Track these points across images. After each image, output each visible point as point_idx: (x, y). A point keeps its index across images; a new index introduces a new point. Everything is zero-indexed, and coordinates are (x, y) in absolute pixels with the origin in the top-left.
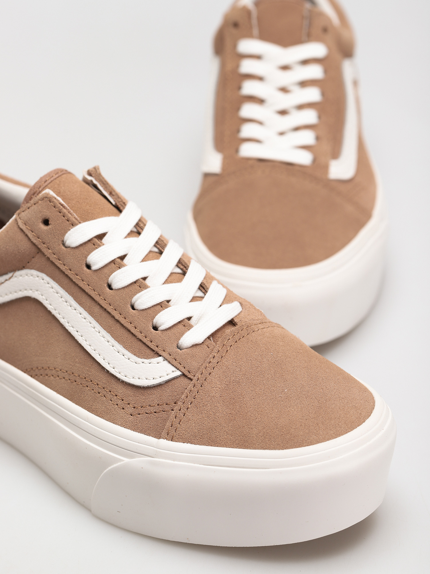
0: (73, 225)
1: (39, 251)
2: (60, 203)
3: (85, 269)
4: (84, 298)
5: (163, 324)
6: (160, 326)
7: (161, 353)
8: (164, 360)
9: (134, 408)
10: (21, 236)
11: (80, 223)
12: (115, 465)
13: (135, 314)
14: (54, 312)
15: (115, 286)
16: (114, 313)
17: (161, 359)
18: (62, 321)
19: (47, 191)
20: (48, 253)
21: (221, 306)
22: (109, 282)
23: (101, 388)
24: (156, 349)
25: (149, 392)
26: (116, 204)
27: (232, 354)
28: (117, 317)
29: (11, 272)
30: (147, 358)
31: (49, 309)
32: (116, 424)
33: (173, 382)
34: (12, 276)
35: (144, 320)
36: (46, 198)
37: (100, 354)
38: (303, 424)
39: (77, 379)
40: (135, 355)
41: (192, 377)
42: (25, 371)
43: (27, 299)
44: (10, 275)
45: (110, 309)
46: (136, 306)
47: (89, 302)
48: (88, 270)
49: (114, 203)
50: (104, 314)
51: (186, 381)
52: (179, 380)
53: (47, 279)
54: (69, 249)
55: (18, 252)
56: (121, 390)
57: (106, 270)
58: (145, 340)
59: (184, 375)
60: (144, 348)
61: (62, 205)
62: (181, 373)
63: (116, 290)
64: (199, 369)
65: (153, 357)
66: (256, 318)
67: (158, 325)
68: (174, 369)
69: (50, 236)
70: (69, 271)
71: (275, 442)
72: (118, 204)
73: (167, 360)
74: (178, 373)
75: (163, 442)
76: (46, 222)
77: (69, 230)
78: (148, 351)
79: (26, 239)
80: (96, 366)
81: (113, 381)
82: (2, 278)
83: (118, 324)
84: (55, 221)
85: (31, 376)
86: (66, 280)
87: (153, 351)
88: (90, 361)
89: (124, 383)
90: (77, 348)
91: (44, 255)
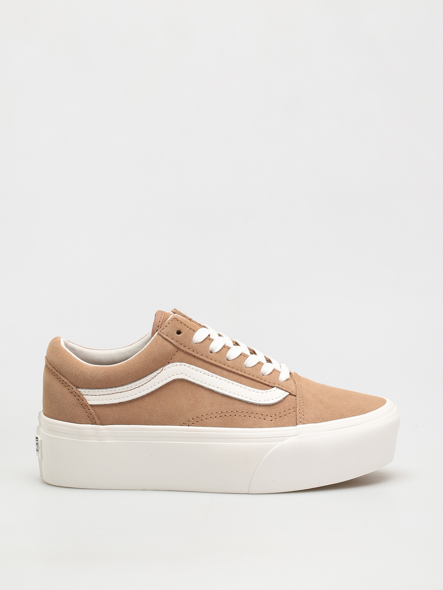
0: (194, 331)
1: (179, 349)
2: (183, 320)
3: (210, 353)
4: (215, 369)
6: (265, 373)
7: (273, 385)
8: (277, 389)
9: (271, 417)
10: (166, 343)
12: (274, 448)
15: (231, 359)
16: (238, 372)
17: (274, 388)
19: (172, 316)
20: (185, 349)
22: (226, 357)
23: (245, 413)
25: (276, 406)
29: (160, 367)
30: (267, 389)
31: (193, 382)
32: (264, 427)
33: (287, 398)
35: (256, 372)
36: (174, 319)
37: (239, 394)
39: (226, 414)
40: (259, 390)
41: (296, 394)
43: (176, 380)
44: (161, 369)
45: (234, 370)
46: (248, 366)
47: (218, 370)
48: (212, 354)
50: (231, 374)
51: (293, 396)
52: (289, 396)
54: (196, 344)
55: (167, 353)
56: (259, 409)
57: (223, 351)
58: (261, 381)
59: (290, 394)
60: (262, 385)
61: (185, 321)
62: (288, 393)
64: (296, 390)
65: (270, 389)
67: (263, 373)
68: (284, 392)
69: (184, 339)
70: (202, 356)
75: (300, 426)
76: (179, 332)
77: (194, 334)
78: (265, 386)
79: (169, 344)
80: (237, 402)
81: (252, 407)
82: (155, 374)
83: (242, 377)
84: (184, 330)
85: (188, 426)
86: (200, 362)
87: (269, 386)
88: (231, 401)
89: (260, 405)
90: (220, 398)
91: (183, 351)
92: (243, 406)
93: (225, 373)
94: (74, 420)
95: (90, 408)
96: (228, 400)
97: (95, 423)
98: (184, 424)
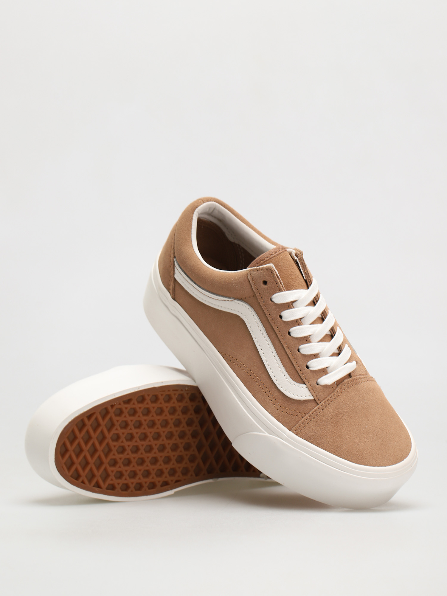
0: (280, 291)
2: (277, 275)
3: (279, 317)
5: (313, 367)
6: (311, 367)
7: (306, 383)
8: (306, 387)
9: (281, 407)
10: (247, 284)
11: (285, 291)
12: (257, 433)
13: (299, 355)
14: (251, 332)
15: (292, 335)
16: (287, 350)
17: (304, 386)
18: (254, 339)
19: (271, 265)
20: (259, 300)
21: (346, 363)
22: (290, 331)
23: (264, 387)
24: (304, 379)
25: (291, 401)
26: (306, 279)
27: (344, 395)
28: (288, 353)
29: (233, 298)
30: (297, 382)
31: (249, 329)
32: (267, 411)
33: (308, 402)
34: (233, 301)
35: (303, 361)
36: (270, 269)
37: (271, 368)
38: (371, 452)
39: (252, 375)
40: (291, 377)
41: (319, 403)
42: (221, 353)
43: (237, 317)
46: (301, 351)
47: (274, 336)
48: (280, 319)
49: (305, 279)
50: (281, 347)
51: (315, 404)
53: (253, 313)
54: (273, 303)
56: (276, 394)
57: (290, 323)
58: (299, 372)
59: (314, 400)
60: (297, 375)
61: (277, 276)
62: (314, 398)
63: (292, 337)
64: (324, 399)
65: (301, 383)
66: (362, 374)
67: (309, 366)
68: (311, 395)
70: (269, 315)
71: (353, 457)
72: (307, 280)
73: (308, 388)
74: (312, 398)
75: (291, 434)
76: (265, 283)
77: (277, 293)
78: (299, 378)
79: (250, 286)
80: (266, 373)
81: (273, 387)
83: (286, 356)
84: (270, 285)
85: (223, 357)
86: (265, 319)
87: (302, 380)
89: (279, 391)
90: (258, 359)
91: (257, 300)
92: (267, 380)
93: (277, 342)
95: (174, 280)
96: (262, 366)
97: (170, 293)
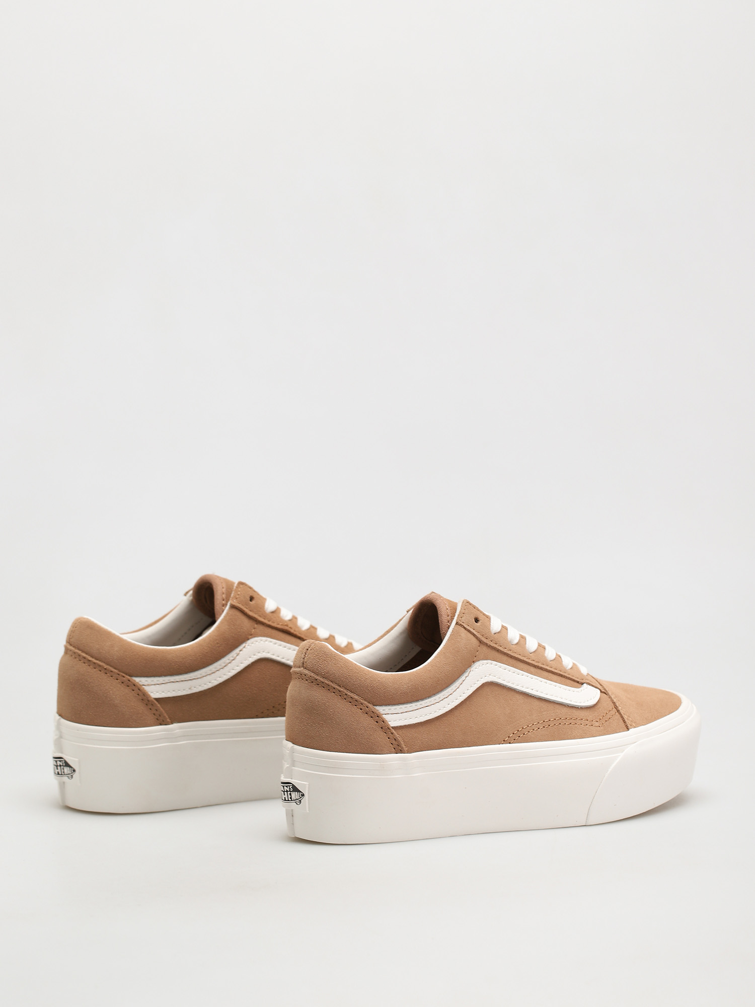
1: (482, 642)
7: (582, 681)
9: (597, 722)
17: (585, 685)
23: (570, 720)
32: (596, 736)
34: (470, 672)
37: (557, 696)
39: (549, 723)
43: (484, 685)
52: (603, 695)
54: (496, 634)
55: (471, 648)
57: (521, 642)
58: (570, 676)
59: (601, 691)
60: (572, 682)
65: (581, 686)
69: (483, 628)
73: (588, 684)
76: (477, 620)
77: (490, 623)
79: (472, 636)
80: (557, 706)
81: (574, 711)
82: (463, 677)
83: (550, 674)
84: (481, 617)
85: (510, 743)
86: (505, 658)
87: (578, 682)
88: (551, 706)
89: (582, 708)
90: (537, 703)
91: (486, 644)
92: (565, 710)
93: (532, 669)
94: (374, 750)
95: (393, 731)
96: (547, 704)
97: (401, 752)
98: (505, 742)
